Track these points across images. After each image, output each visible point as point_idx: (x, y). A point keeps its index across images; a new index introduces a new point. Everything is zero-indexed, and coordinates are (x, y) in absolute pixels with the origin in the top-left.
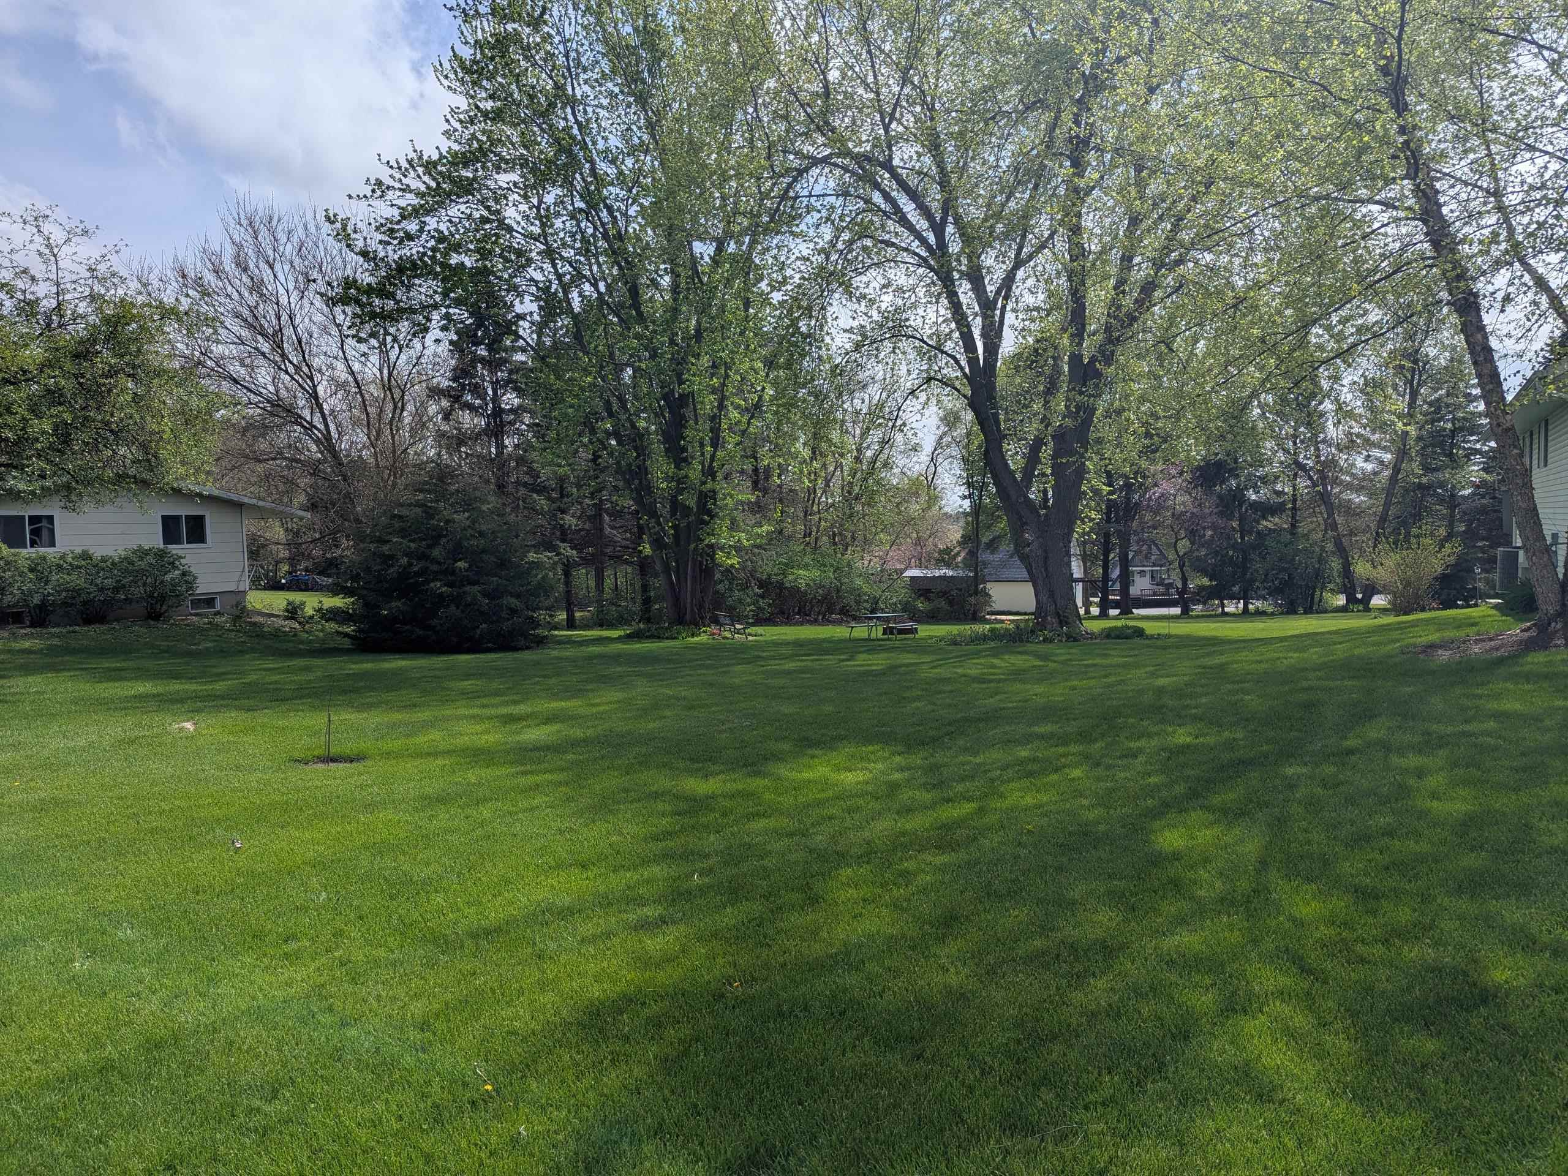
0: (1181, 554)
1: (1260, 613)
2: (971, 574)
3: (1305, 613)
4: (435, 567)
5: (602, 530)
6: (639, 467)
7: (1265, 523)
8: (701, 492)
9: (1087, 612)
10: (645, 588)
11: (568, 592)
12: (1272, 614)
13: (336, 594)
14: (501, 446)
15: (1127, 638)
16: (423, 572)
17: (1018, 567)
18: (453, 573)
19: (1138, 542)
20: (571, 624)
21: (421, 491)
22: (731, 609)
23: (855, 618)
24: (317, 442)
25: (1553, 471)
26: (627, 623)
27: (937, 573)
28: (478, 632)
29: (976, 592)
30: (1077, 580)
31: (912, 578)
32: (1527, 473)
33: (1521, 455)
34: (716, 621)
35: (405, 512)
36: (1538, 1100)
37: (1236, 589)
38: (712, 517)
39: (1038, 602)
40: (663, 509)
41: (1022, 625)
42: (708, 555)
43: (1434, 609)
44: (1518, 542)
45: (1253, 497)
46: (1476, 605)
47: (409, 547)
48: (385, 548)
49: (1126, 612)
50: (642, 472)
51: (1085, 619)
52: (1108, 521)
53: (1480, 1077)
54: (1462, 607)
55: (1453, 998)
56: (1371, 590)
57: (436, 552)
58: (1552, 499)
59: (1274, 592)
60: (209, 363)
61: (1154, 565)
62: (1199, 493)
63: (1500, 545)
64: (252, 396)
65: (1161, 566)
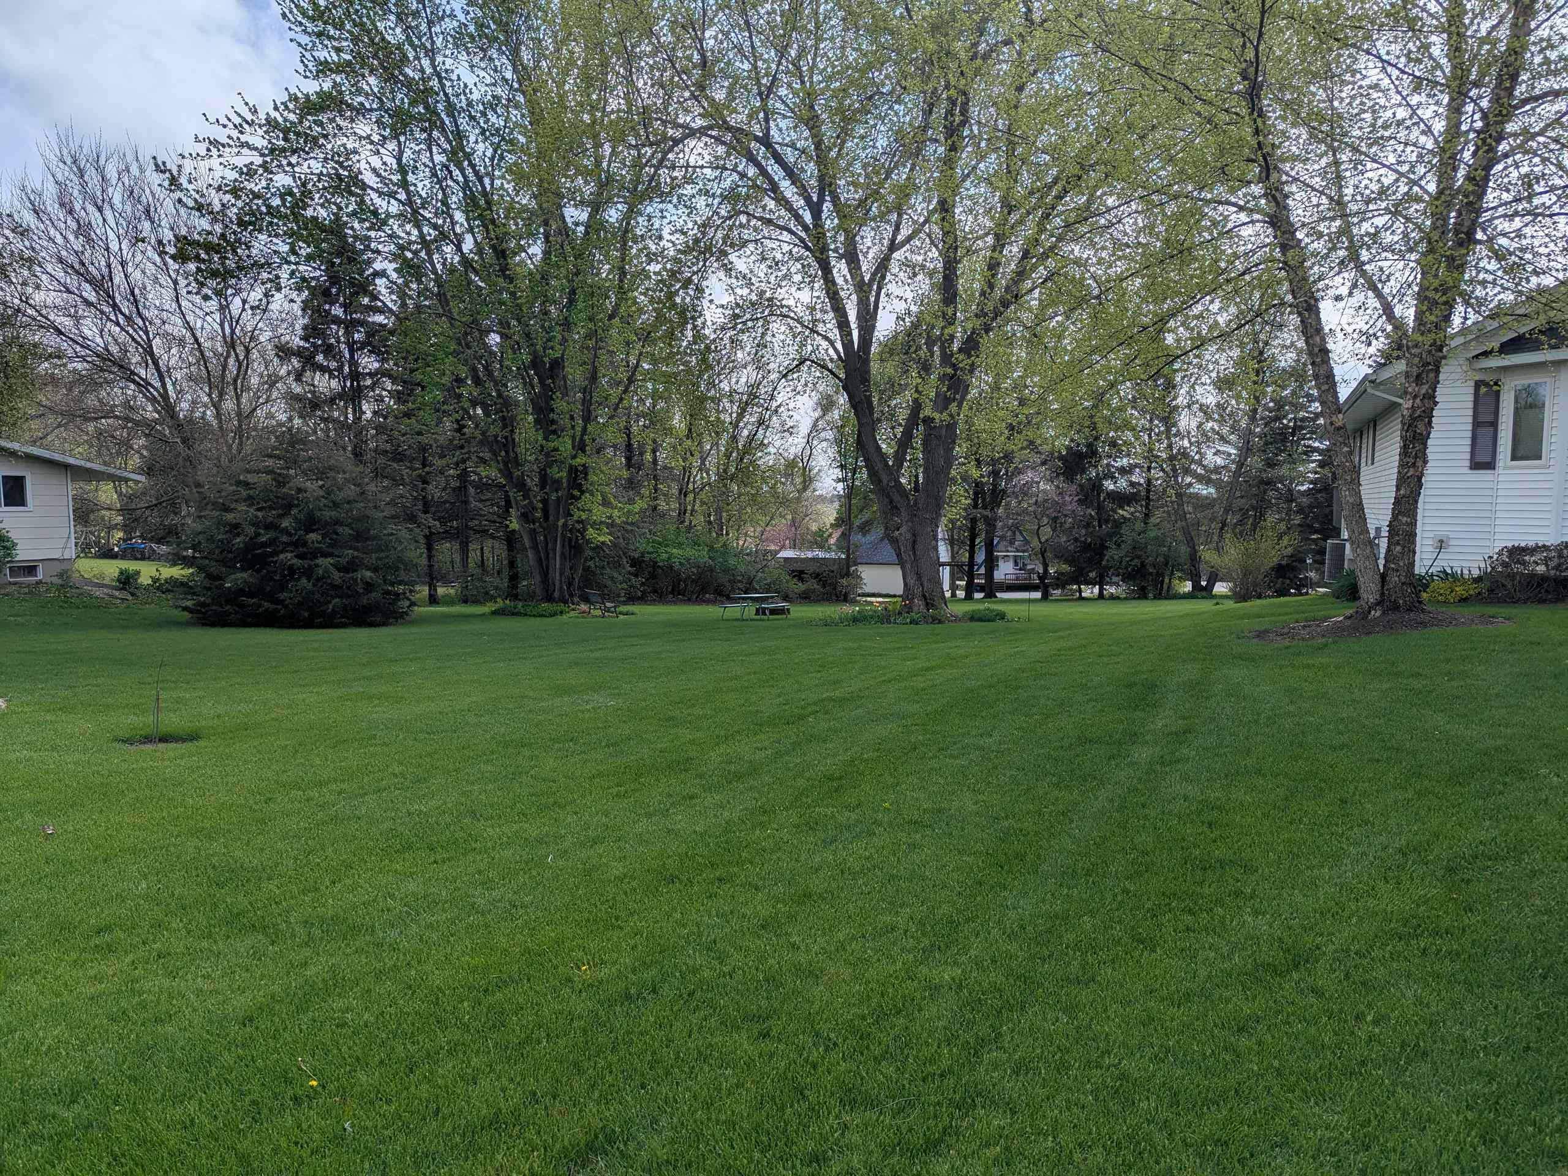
0: (1043, 540)
1: (1113, 598)
2: (843, 556)
3: (1155, 598)
4: (285, 539)
5: (466, 502)
6: (506, 438)
7: (1121, 512)
8: (571, 466)
9: (954, 595)
10: (512, 564)
11: (431, 566)
12: (1125, 599)
13: (174, 564)
14: (359, 412)
15: (989, 621)
16: (272, 542)
17: (888, 551)
18: (305, 544)
19: (1002, 528)
20: (433, 600)
21: (270, 456)
22: (601, 587)
23: (730, 599)
24: (153, 400)
25: (1378, 469)
26: (493, 599)
27: (810, 555)
28: (331, 606)
29: (848, 574)
30: (943, 564)
31: (786, 559)
32: (1356, 471)
33: (1351, 453)
34: (586, 599)
35: (251, 478)
36: (1339, 1058)
37: (1092, 575)
38: (582, 492)
39: (906, 584)
40: (533, 483)
41: (890, 608)
42: (579, 531)
43: (1269, 596)
44: (1345, 535)
45: (1112, 487)
46: (1307, 593)
47: (257, 517)
48: (229, 517)
49: (990, 595)
50: (508, 444)
51: (952, 601)
52: (975, 506)
53: (1289, 1038)
54: (1295, 595)
55: (1268, 964)
56: (1213, 579)
57: (286, 523)
58: (1376, 496)
59: (1128, 578)
60: (29, 311)
61: (1018, 551)
62: (1060, 481)
63: (1332, 537)
64: (78, 349)
65: (1024, 551)
